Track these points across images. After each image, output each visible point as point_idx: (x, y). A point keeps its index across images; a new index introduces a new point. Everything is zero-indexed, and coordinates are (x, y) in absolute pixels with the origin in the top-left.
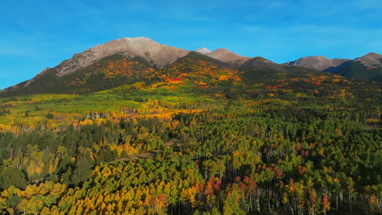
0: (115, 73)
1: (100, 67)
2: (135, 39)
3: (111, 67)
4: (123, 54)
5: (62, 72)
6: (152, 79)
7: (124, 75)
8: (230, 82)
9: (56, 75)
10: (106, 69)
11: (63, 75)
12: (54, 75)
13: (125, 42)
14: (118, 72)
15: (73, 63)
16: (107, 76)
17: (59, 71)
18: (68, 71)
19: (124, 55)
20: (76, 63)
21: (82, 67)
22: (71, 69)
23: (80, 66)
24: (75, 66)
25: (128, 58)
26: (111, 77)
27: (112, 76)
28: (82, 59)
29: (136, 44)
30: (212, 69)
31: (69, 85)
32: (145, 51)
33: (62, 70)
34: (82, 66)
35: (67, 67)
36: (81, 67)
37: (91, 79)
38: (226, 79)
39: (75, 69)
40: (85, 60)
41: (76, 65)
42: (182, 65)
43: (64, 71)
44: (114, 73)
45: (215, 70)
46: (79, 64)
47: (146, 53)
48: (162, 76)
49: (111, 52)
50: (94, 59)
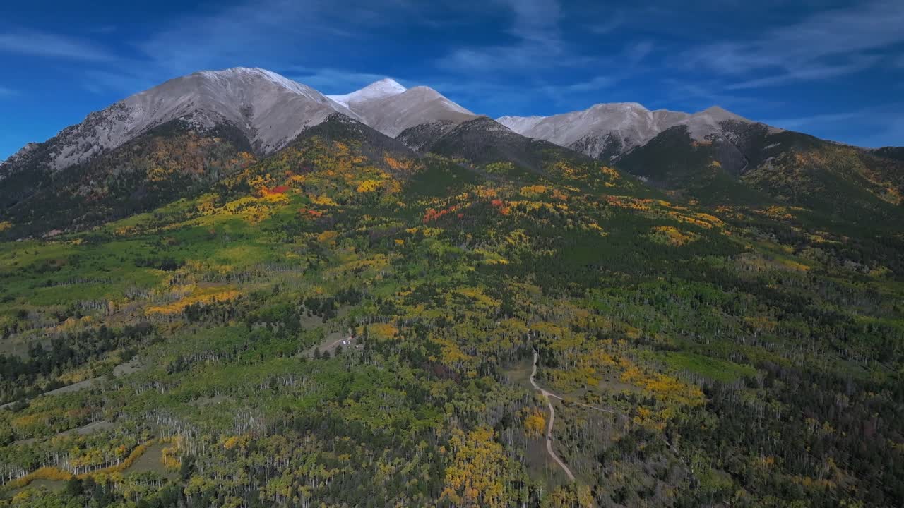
0: (169, 169)
1: (139, 153)
2: (224, 73)
3: (161, 154)
4: (190, 121)
5: (61, 158)
6: (235, 187)
7: (185, 172)
8: (379, 195)
9: (49, 167)
10: (150, 159)
11: (64, 167)
12: (45, 166)
13: (199, 85)
14: (173, 166)
15: (84, 137)
16: (150, 176)
17: (55, 157)
18: (75, 156)
19: (192, 123)
20: (92, 136)
21: (105, 147)
22: (81, 153)
23: (101, 144)
24: (90, 146)
25: (199, 128)
26: (157, 179)
27: (161, 176)
28: (105, 128)
29: (226, 86)
30: (354, 164)
31: (75, 194)
32: (242, 104)
33: (61, 153)
34: (105, 143)
35: (73, 147)
36: (102, 147)
37: (118, 182)
38: (372, 189)
39: (90, 152)
40: (111, 128)
41: (92, 143)
42: (299, 154)
43: (67, 157)
44: (165, 168)
45: (358, 168)
46: (98, 139)
47: (245, 110)
48: (254, 180)
49: (169, 109)
50: (130, 127)
